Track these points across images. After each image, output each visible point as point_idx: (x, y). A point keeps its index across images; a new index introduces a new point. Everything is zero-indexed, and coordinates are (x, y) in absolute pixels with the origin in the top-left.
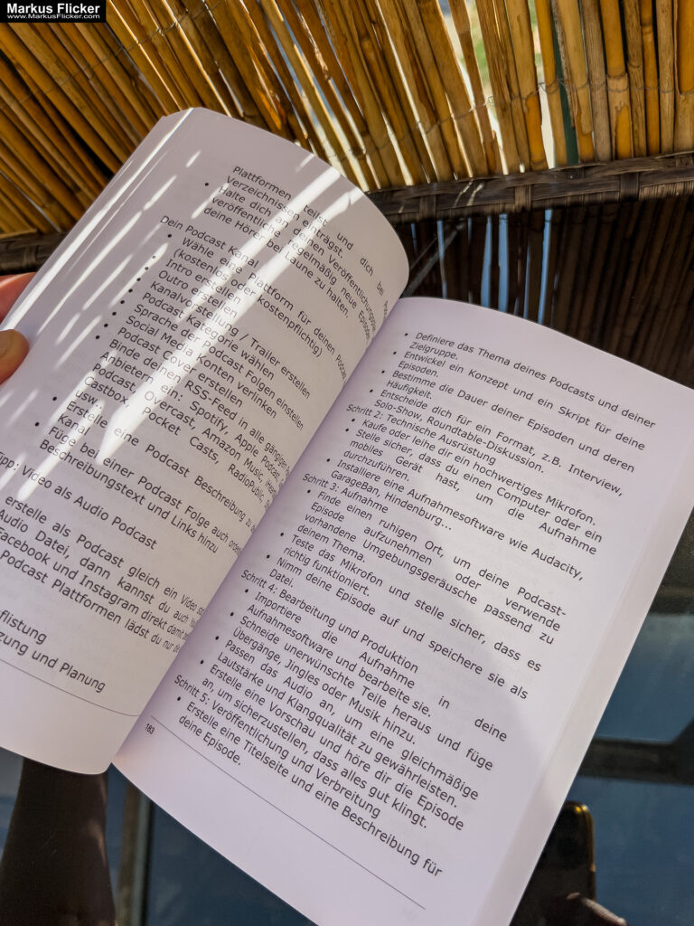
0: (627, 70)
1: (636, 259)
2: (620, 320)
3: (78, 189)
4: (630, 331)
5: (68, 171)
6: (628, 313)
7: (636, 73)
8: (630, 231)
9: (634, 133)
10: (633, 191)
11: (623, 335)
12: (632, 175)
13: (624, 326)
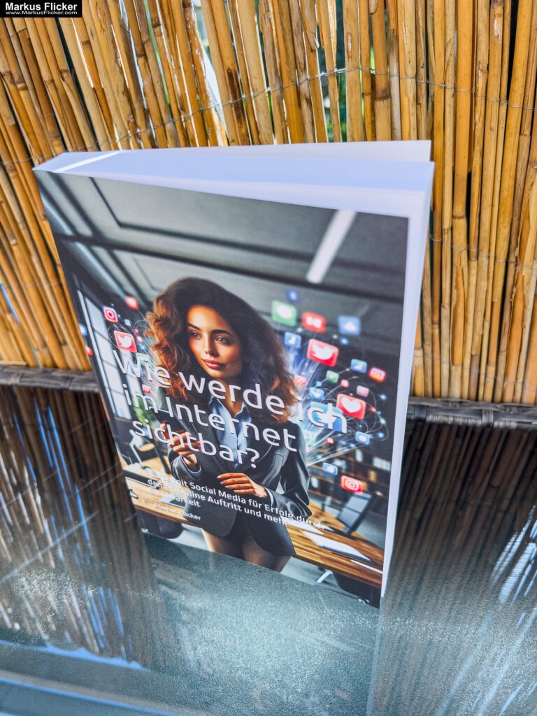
0: (423, 346)
1: (423, 463)
2: (410, 506)
3: (65, 343)
4: (417, 515)
5: (64, 331)
6: (416, 502)
7: (428, 349)
8: (420, 445)
9: (425, 383)
10: (423, 416)
11: (411, 518)
12: (422, 407)
13: (413, 510)
